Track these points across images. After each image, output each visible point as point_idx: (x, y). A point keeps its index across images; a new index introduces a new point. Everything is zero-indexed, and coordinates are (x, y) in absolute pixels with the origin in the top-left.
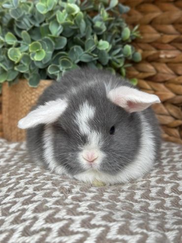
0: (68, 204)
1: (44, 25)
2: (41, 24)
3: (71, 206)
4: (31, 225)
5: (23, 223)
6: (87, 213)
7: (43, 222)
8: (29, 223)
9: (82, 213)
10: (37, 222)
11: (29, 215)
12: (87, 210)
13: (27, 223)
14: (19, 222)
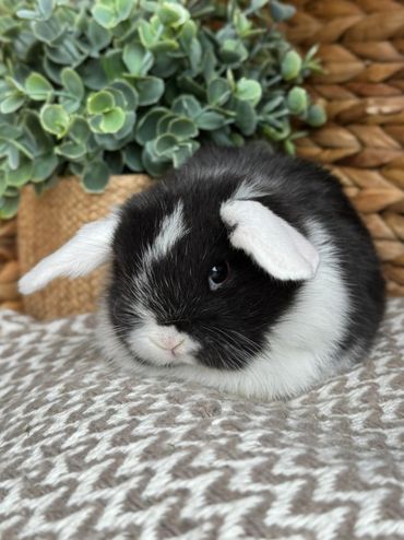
0: (214, 437)
1: (110, 53)
2: (102, 52)
3: (223, 441)
4: (142, 487)
5: (125, 485)
6: (261, 454)
7: (168, 478)
8: (138, 483)
9: (249, 455)
10: (153, 479)
11: (135, 466)
12: (258, 446)
13: (133, 484)
14: (112, 482)
